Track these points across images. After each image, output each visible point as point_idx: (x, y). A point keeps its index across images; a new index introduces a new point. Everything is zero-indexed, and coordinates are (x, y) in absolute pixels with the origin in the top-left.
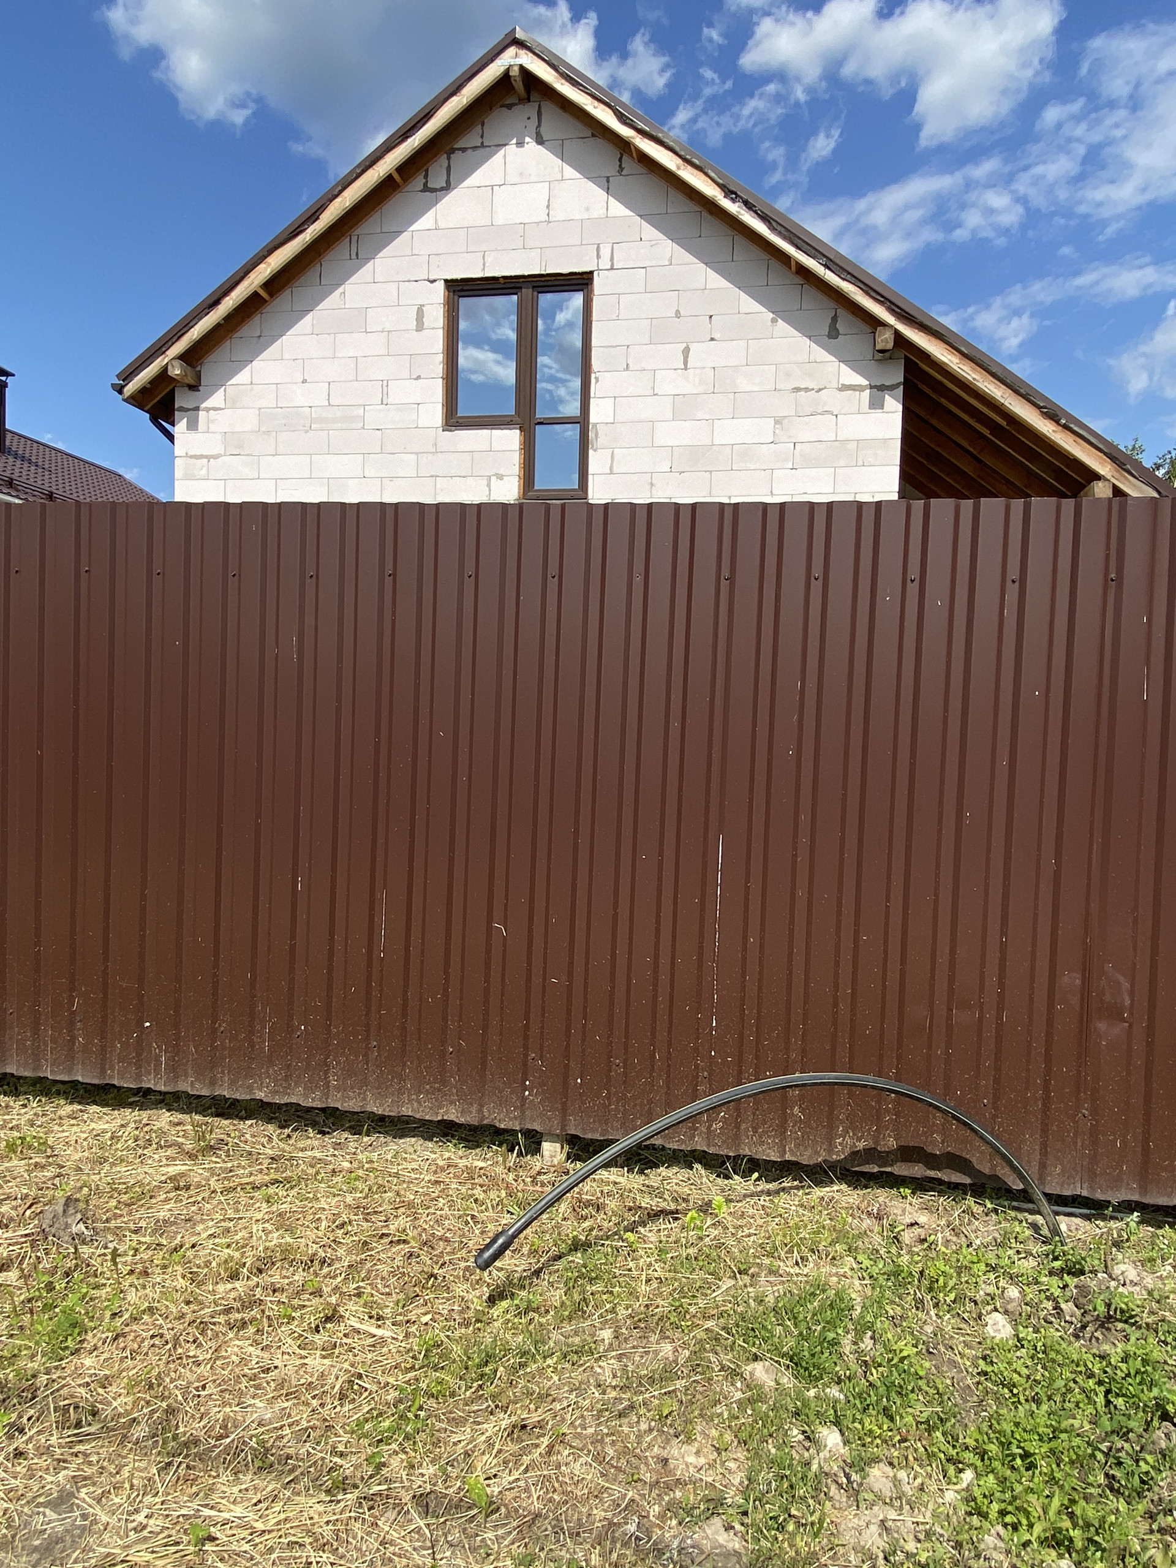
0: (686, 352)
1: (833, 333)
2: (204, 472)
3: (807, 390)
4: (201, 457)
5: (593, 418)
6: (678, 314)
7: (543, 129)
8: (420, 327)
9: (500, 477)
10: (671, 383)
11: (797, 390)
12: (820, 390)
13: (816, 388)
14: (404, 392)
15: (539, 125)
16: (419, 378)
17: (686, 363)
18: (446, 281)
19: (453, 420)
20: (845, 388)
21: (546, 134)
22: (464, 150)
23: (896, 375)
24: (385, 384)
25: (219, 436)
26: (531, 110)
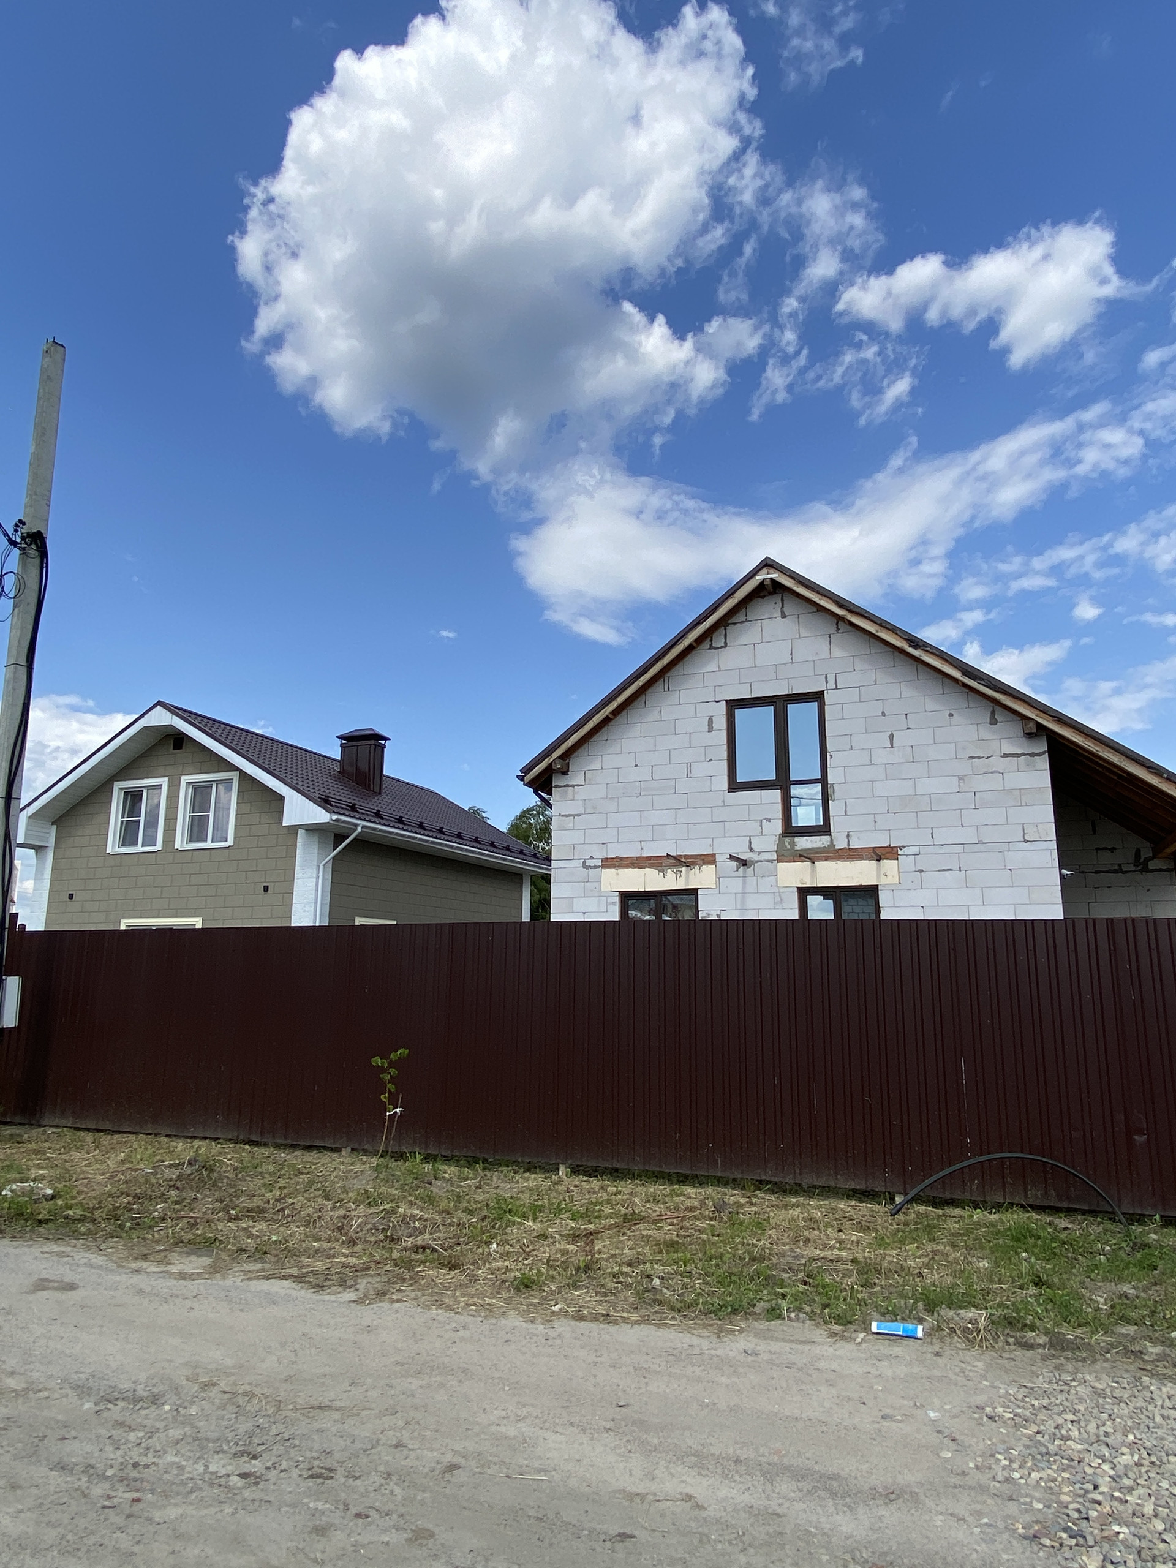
0: (892, 737)
1: (993, 722)
2: (571, 825)
3: (979, 758)
4: (569, 815)
5: (831, 780)
6: (883, 714)
7: (785, 609)
8: (710, 729)
9: (769, 820)
10: (882, 756)
11: (973, 758)
12: (988, 757)
13: (986, 756)
14: (701, 769)
15: (783, 607)
16: (711, 760)
17: (892, 744)
18: (726, 701)
19: (735, 786)
20: (1006, 756)
21: (787, 611)
22: (734, 624)
23: (1042, 746)
24: (689, 765)
25: (581, 802)
26: (777, 598)
